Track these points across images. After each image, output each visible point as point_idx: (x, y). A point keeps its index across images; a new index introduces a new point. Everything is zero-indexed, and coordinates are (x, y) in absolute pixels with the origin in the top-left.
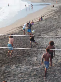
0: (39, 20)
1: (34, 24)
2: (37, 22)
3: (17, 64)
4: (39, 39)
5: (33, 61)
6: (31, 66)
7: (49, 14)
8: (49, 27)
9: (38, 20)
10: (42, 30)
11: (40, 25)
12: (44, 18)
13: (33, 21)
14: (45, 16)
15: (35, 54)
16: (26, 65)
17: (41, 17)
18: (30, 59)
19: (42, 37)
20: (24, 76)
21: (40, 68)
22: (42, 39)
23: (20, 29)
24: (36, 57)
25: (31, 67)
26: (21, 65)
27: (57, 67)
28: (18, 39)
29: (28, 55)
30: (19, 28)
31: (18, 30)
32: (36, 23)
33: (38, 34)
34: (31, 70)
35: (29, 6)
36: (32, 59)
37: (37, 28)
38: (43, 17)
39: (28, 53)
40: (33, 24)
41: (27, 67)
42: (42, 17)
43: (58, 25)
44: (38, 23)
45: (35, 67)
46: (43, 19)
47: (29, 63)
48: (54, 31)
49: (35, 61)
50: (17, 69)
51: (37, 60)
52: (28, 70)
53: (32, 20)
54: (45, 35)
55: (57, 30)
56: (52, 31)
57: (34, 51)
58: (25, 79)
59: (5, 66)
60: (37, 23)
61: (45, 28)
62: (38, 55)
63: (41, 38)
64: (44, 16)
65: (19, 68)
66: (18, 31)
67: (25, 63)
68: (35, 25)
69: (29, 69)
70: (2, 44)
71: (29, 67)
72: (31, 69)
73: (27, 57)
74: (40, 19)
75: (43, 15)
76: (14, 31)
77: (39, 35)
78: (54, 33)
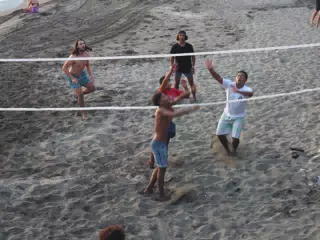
8: (101, 20)
10: (73, 34)
15: (48, 128)
18: (27, 149)
21: (66, 185)
25: (30, 182)
27: (133, 176)
32: (48, 7)
33: (58, 50)
34: (33, 194)
39: (19, 126)
43: (136, 13)
44: (57, 8)
45: (45, 182)
47: (22, 168)
48: (121, 38)
52: (20, 195)
55: (131, 31)
56: (114, 36)
58: (7, 230)
60: (53, 5)
61: (87, 26)
68: (44, 14)
69: (23, 189)
71: (25, 182)
73: (15, 144)
77: (59, 56)
78: (120, 45)
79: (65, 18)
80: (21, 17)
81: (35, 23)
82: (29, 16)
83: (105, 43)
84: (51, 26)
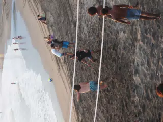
0: (46, 24)
1: (52, 34)
2: (48, 28)
3: (131, 72)
4: (83, 25)
5: (127, 39)
6: (136, 43)
7: (33, 4)
8: (59, 5)
9: (46, 26)
11: (54, 22)
12: (42, 15)
13: (46, 36)
14: (37, 11)
15: (112, 34)
16: (134, 53)
17: (39, 20)
18: (121, 46)
19: (80, 19)
20: (155, 57)
21: (142, 26)
22: (84, 19)
23: (61, 64)
24: (118, 33)
25: (138, 44)
26: (134, 63)
28: (81, 68)
29: (113, 49)
30: (60, 66)
31: (64, 67)
32: (51, 31)
33: (73, 26)
34: (144, 43)
35: (16, 43)
36: (121, 41)
37: (60, 30)
38: (38, 16)
39: (109, 48)
40: (53, 37)
41: (137, 50)
42: (39, 18)
44: (52, 26)
45: (139, 36)
46: (44, 16)
47: (130, 47)
49: (126, 34)
50: (141, 72)
51: (124, 32)
52: (144, 49)
53: (45, 38)
54: (75, 14)
57: (107, 35)
59: (135, 96)
60: (50, 28)
61: (62, 12)
62: (115, 28)
63: (80, 22)
64: (38, 14)
65: (140, 68)
66: (65, 67)
67: (129, 54)
68: (54, 32)
69: (141, 48)
70: (90, 101)
71: (138, 47)
72: (141, 43)
73: (118, 50)
74: (44, 23)
75: (36, 16)
76: (65, 75)
77: (75, 26)
79: (57, 23)
83: (71, 4)
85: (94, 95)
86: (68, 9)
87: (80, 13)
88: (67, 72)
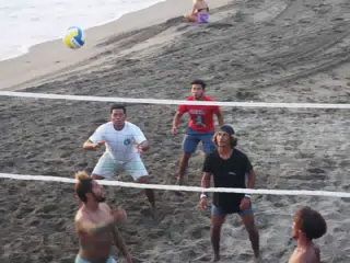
1: (211, 19)
8: (311, 39)
11: (252, 24)
19: (263, 111)
22: (264, 123)
23: (116, 51)
30: (110, 47)
31: (104, 59)
32: (225, 14)
56: (334, 66)
60: (233, 12)
61: (286, 49)
63: (253, 113)
66: (105, 63)
76: (80, 64)
77: (241, 96)
78: (343, 83)
80: (180, 30)
81: (202, 39)
82: (193, 28)
83: (315, 78)
84: (228, 45)
85: (12, 164)
86: (296, 70)
87: (283, 112)
88: (87, 69)
